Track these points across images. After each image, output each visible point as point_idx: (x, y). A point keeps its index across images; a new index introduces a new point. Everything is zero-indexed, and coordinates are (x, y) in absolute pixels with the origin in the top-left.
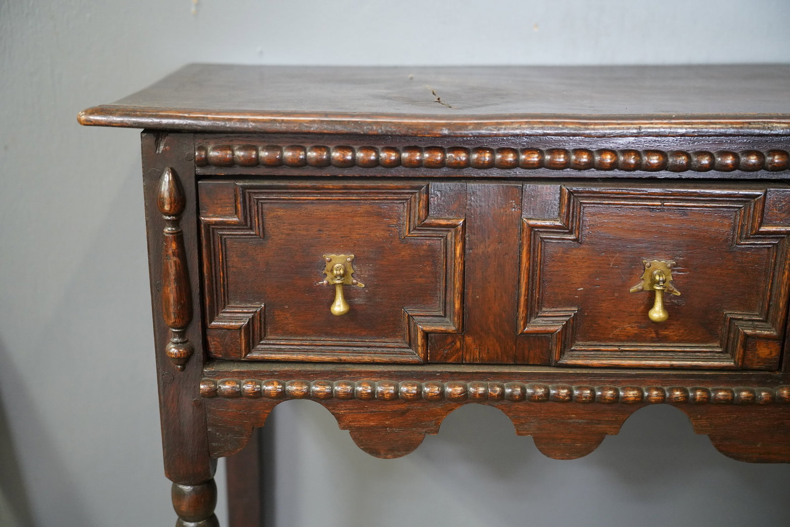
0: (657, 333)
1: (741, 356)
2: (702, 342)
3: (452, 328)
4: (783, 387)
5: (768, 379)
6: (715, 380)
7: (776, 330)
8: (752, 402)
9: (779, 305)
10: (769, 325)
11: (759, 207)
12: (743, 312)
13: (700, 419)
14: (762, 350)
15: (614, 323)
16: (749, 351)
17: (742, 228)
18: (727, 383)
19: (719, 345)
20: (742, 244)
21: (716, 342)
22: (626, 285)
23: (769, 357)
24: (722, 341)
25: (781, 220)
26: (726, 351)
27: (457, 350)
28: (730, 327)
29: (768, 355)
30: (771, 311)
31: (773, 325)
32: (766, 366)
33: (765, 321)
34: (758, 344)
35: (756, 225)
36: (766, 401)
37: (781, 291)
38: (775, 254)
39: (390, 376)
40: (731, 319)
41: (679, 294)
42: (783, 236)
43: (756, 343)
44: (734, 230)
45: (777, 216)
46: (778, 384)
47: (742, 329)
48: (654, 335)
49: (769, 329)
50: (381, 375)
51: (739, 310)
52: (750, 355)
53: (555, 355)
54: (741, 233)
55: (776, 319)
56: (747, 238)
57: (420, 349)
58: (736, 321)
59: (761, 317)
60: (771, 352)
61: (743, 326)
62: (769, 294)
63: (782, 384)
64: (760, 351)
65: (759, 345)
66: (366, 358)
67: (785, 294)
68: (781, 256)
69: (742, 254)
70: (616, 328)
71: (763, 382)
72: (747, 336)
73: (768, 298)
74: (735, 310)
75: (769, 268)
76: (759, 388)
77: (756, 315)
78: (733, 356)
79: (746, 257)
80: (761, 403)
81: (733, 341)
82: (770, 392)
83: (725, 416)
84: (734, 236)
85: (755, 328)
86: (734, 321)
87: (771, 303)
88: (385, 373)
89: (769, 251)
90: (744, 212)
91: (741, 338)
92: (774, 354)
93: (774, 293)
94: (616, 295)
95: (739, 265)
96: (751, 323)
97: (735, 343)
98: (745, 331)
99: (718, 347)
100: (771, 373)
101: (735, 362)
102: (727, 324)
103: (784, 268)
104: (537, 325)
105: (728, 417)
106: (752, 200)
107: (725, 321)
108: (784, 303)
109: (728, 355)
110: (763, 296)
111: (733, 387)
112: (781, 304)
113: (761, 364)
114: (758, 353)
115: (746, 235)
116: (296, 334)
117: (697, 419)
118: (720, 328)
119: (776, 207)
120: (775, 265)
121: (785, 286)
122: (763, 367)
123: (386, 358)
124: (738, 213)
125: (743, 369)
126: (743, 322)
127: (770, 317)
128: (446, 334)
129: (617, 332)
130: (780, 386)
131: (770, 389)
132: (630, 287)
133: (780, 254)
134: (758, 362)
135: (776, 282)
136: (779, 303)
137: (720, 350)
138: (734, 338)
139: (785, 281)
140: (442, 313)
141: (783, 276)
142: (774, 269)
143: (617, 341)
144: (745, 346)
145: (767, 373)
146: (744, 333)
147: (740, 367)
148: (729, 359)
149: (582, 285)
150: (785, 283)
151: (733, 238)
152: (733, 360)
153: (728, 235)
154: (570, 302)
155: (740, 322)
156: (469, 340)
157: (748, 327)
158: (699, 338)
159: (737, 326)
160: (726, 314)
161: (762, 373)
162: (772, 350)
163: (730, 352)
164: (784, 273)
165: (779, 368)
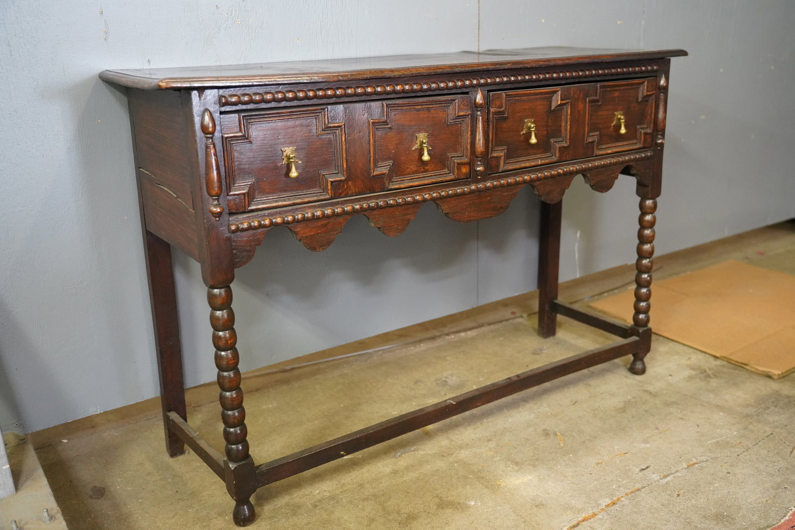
0: (424, 169)
1: (457, 173)
2: (441, 170)
3: (343, 178)
5: (467, 183)
6: (448, 186)
7: (468, 160)
8: (463, 194)
15: (407, 166)
16: (459, 171)
17: (451, 115)
18: (453, 187)
20: (451, 123)
21: (446, 169)
22: (410, 147)
23: (466, 172)
24: (448, 168)
26: (450, 172)
27: (345, 190)
28: (451, 161)
30: (465, 151)
31: (466, 157)
33: (463, 156)
34: (462, 167)
35: (457, 113)
37: (468, 141)
39: (319, 206)
40: (451, 157)
41: (431, 148)
42: (466, 117)
44: (448, 116)
45: (463, 108)
46: (470, 184)
48: (423, 170)
49: (465, 159)
50: (315, 207)
51: (453, 153)
53: (387, 185)
54: (451, 117)
55: (467, 155)
56: (453, 119)
57: (329, 191)
59: (461, 154)
60: (466, 170)
61: (456, 160)
62: (463, 144)
63: (472, 184)
64: (463, 170)
66: (306, 200)
67: (469, 143)
70: (408, 168)
71: (465, 184)
72: (458, 164)
75: (462, 132)
76: (464, 187)
77: (459, 154)
78: (454, 174)
79: (453, 128)
80: (467, 193)
82: (468, 188)
85: (460, 160)
86: (453, 158)
87: (464, 148)
88: (317, 206)
89: (461, 124)
90: (451, 108)
91: (456, 165)
92: (468, 171)
93: (465, 143)
94: (407, 152)
97: (454, 168)
100: (467, 180)
101: (455, 176)
102: (449, 160)
103: (468, 131)
104: (377, 172)
105: (455, 202)
106: (454, 102)
107: (448, 158)
110: (461, 145)
111: (455, 188)
112: (469, 147)
116: (270, 193)
118: (447, 162)
119: (462, 104)
120: (464, 130)
121: (469, 139)
122: (465, 178)
123: (315, 198)
124: (449, 108)
126: (455, 158)
127: (465, 154)
128: (341, 181)
129: (408, 170)
132: (412, 148)
133: (465, 125)
135: (465, 138)
137: (448, 172)
139: (469, 136)
140: (337, 172)
142: (464, 132)
143: (410, 175)
144: (458, 169)
146: (457, 162)
147: (457, 178)
148: (452, 175)
149: (393, 150)
151: (448, 120)
153: (446, 119)
154: (389, 159)
156: (350, 183)
157: (458, 160)
158: (439, 168)
159: (454, 160)
160: (449, 155)
161: (464, 180)
163: (452, 172)
164: (468, 133)
165: (470, 178)
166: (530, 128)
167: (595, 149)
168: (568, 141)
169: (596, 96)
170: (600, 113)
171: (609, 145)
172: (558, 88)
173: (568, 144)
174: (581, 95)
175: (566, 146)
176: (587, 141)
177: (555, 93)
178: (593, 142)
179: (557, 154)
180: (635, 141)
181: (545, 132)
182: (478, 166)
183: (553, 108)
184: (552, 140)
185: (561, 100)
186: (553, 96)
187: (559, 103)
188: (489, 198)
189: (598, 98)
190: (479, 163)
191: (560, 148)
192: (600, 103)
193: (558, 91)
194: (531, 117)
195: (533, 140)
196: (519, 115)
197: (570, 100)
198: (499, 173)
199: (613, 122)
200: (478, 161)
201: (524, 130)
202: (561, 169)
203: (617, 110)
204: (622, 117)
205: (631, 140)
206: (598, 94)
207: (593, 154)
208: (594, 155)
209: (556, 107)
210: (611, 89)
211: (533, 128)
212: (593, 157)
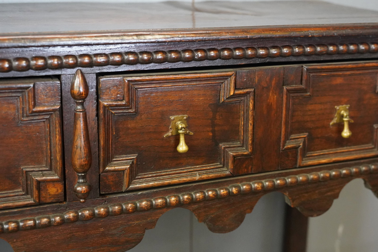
1: (37, 196)
2: (10, 190)
4: (69, 212)
5: (58, 208)
6: (22, 214)
7: (58, 175)
8: (49, 225)
9: (57, 158)
10: (53, 172)
11: (31, 95)
12: (35, 165)
13: (17, 241)
14: (51, 189)
16: (43, 191)
17: (23, 110)
18: (31, 215)
19: (22, 190)
20: (24, 121)
21: (19, 188)
23: (56, 193)
24: (23, 187)
25: (48, 102)
26: (27, 194)
28: (27, 177)
29: (56, 192)
30: (53, 163)
31: (55, 172)
32: (56, 200)
33: (51, 169)
34: (47, 186)
35: (31, 107)
36: (58, 223)
37: (56, 149)
38: (48, 125)
40: (26, 172)
42: (51, 113)
43: (46, 186)
44: (18, 111)
45: (45, 100)
46: (65, 210)
47: (35, 177)
49: (53, 175)
51: (32, 165)
52: (43, 194)
54: (23, 113)
55: (57, 168)
56: (27, 116)
58: (30, 172)
59: (47, 168)
60: (57, 190)
61: (35, 175)
62: (49, 152)
63: (69, 210)
64: (50, 190)
65: (49, 187)
67: (59, 151)
68: (53, 126)
69: (27, 127)
71: (55, 211)
72: (39, 182)
73: (49, 155)
74: (29, 165)
75: (47, 135)
76: (53, 215)
77: (44, 167)
78: (32, 196)
79: (30, 129)
80: (55, 225)
81: (31, 186)
82: (61, 217)
83: (33, 237)
84: (18, 115)
85: (43, 175)
86: (29, 173)
87: (52, 158)
89: (44, 123)
90: (23, 99)
91: (35, 184)
92: (60, 191)
93: (52, 151)
95: (26, 135)
96: (41, 172)
97: (32, 187)
98: (36, 178)
99: (21, 191)
100: (61, 204)
101: (34, 200)
102: (24, 175)
103: (56, 133)
105: (36, 237)
106: (26, 91)
107: (22, 173)
108: (59, 157)
109: (29, 196)
110: (46, 153)
111: (35, 217)
112: (58, 157)
113: (52, 199)
114: (49, 192)
115: (26, 114)
117: (14, 243)
118: (20, 178)
119: (43, 94)
120: (50, 132)
121: (58, 146)
122: (54, 201)
124: (18, 100)
125: (40, 203)
126: (35, 173)
127: (53, 168)
130: (67, 211)
131: (61, 214)
133: (52, 125)
134: (50, 198)
135: (52, 144)
136: (57, 157)
137: (24, 193)
138: (31, 184)
139: (58, 142)
141: (56, 139)
142: (50, 135)
144: (39, 189)
145: (58, 204)
146: (36, 179)
147: (38, 203)
148: (30, 198)
150: (58, 144)
151: (18, 117)
152: (33, 199)
153: (14, 115)
155: (33, 173)
157: (38, 176)
158: (7, 187)
159: (31, 176)
160: (22, 169)
161: (54, 205)
162: (58, 188)
163: (30, 193)
164: (56, 137)
165: (65, 200)
166: (177, 129)
167: (299, 158)
168: (250, 146)
169: (301, 84)
170: (310, 107)
171: (326, 152)
172: (230, 72)
173: (250, 151)
174: (273, 82)
175: (246, 153)
176: (284, 146)
177: (226, 79)
178: (296, 148)
179: (230, 165)
180: (370, 146)
181: (211, 134)
182: (80, 184)
183: (222, 100)
184: (222, 146)
185: (236, 88)
186: (222, 83)
187: (232, 94)
188: (102, 230)
189: (303, 86)
190: (81, 181)
191: (234, 157)
192: (308, 94)
193: (230, 76)
194: (183, 112)
195: (182, 147)
196: (160, 109)
197: (252, 90)
198: (122, 192)
199: (332, 119)
200: (79, 177)
201: (171, 131)
202: (235, 187)
203: (339, 103)
204: (345, 114)
205: (363, 144)
206: (304, 82)
207: (296, 164)
208: (298, 166)
209: (227, 98)
210: (329, 73)
211: (181, 129)
212: (296, 168)
